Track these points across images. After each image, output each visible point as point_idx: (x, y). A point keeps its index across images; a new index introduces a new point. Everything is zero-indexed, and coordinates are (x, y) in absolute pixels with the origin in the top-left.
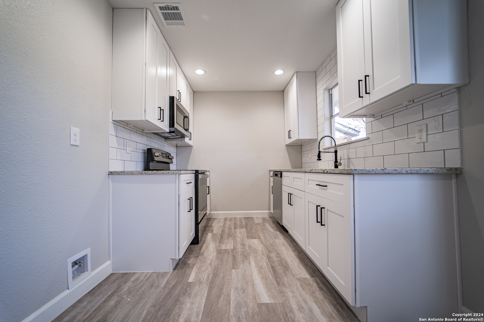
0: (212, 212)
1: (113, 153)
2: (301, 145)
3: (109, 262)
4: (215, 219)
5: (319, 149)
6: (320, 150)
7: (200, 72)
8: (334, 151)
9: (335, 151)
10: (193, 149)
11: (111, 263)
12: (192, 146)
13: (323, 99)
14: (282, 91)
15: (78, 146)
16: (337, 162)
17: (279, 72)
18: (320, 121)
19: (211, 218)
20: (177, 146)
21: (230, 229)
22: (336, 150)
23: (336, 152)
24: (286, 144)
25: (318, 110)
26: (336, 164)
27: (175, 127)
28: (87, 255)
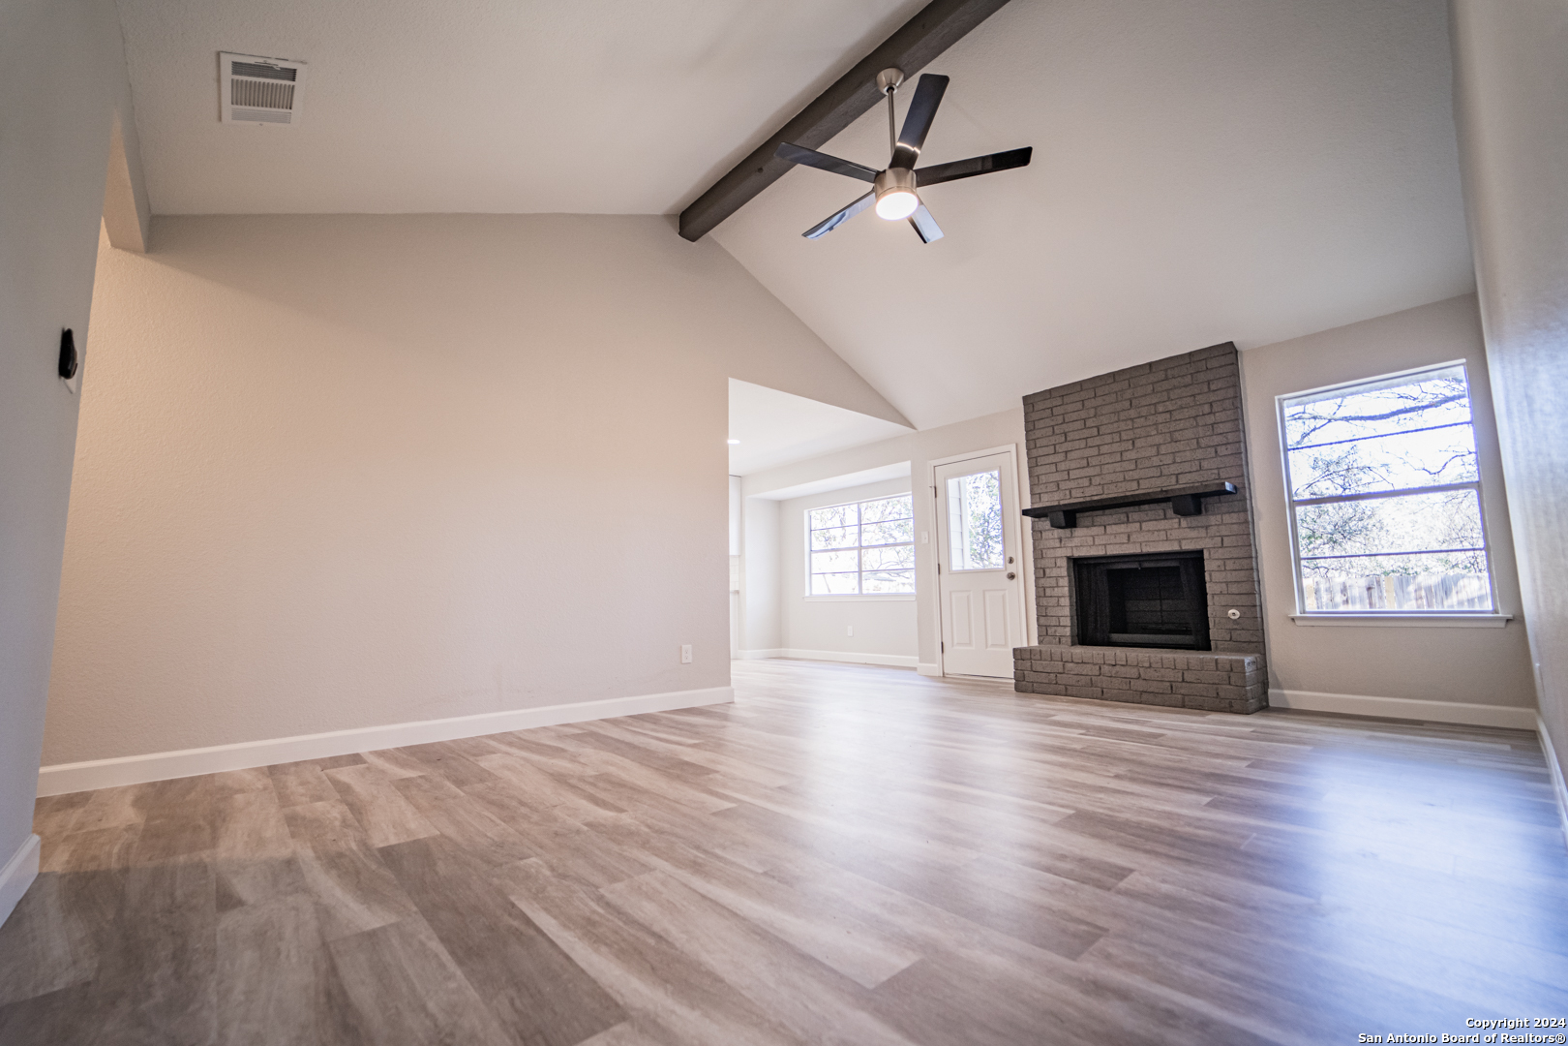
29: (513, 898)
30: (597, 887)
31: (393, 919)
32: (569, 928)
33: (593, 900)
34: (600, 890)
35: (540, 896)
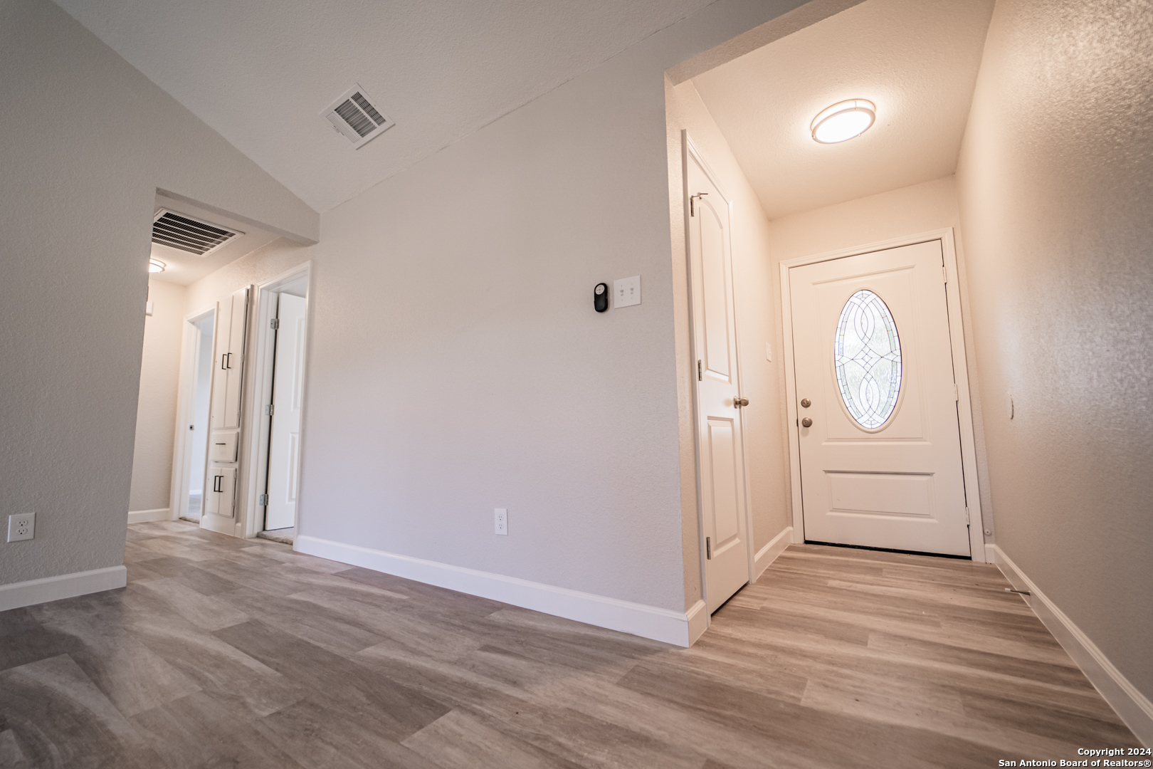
29: (279, 674)
30: (204, 692)
31: (361, 653)
32: (234, 661)
33: (211, 681)
34: (201, 689)
35: (256, 679)
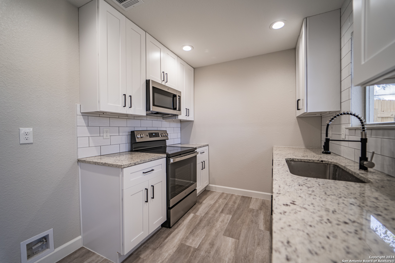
0: (210, 185)
1: (83, 142)
2: (321, 116)
3: (80, 237)
4: (213, 192)
5: (327, 136)
6: (328, 138)
7: (187, 48)
8: (360, 140)
9: (362, 139)
10: (194, 124)
11: (82, 238)
12: (193, 121)
13: (350, 49)
14: (293, 49)
15: (32, 143)
16: (366, 159)
17: (278, 25)
18: (346, 83)
19: (209, 191)
20: (181, 121)
21: (216, 211)
22: (364, 137)
23: (364, 141)
24: (297, 116)
25: (343, 67)
26: (362, 162)
27: (151, 110)
28: (48, 235)
